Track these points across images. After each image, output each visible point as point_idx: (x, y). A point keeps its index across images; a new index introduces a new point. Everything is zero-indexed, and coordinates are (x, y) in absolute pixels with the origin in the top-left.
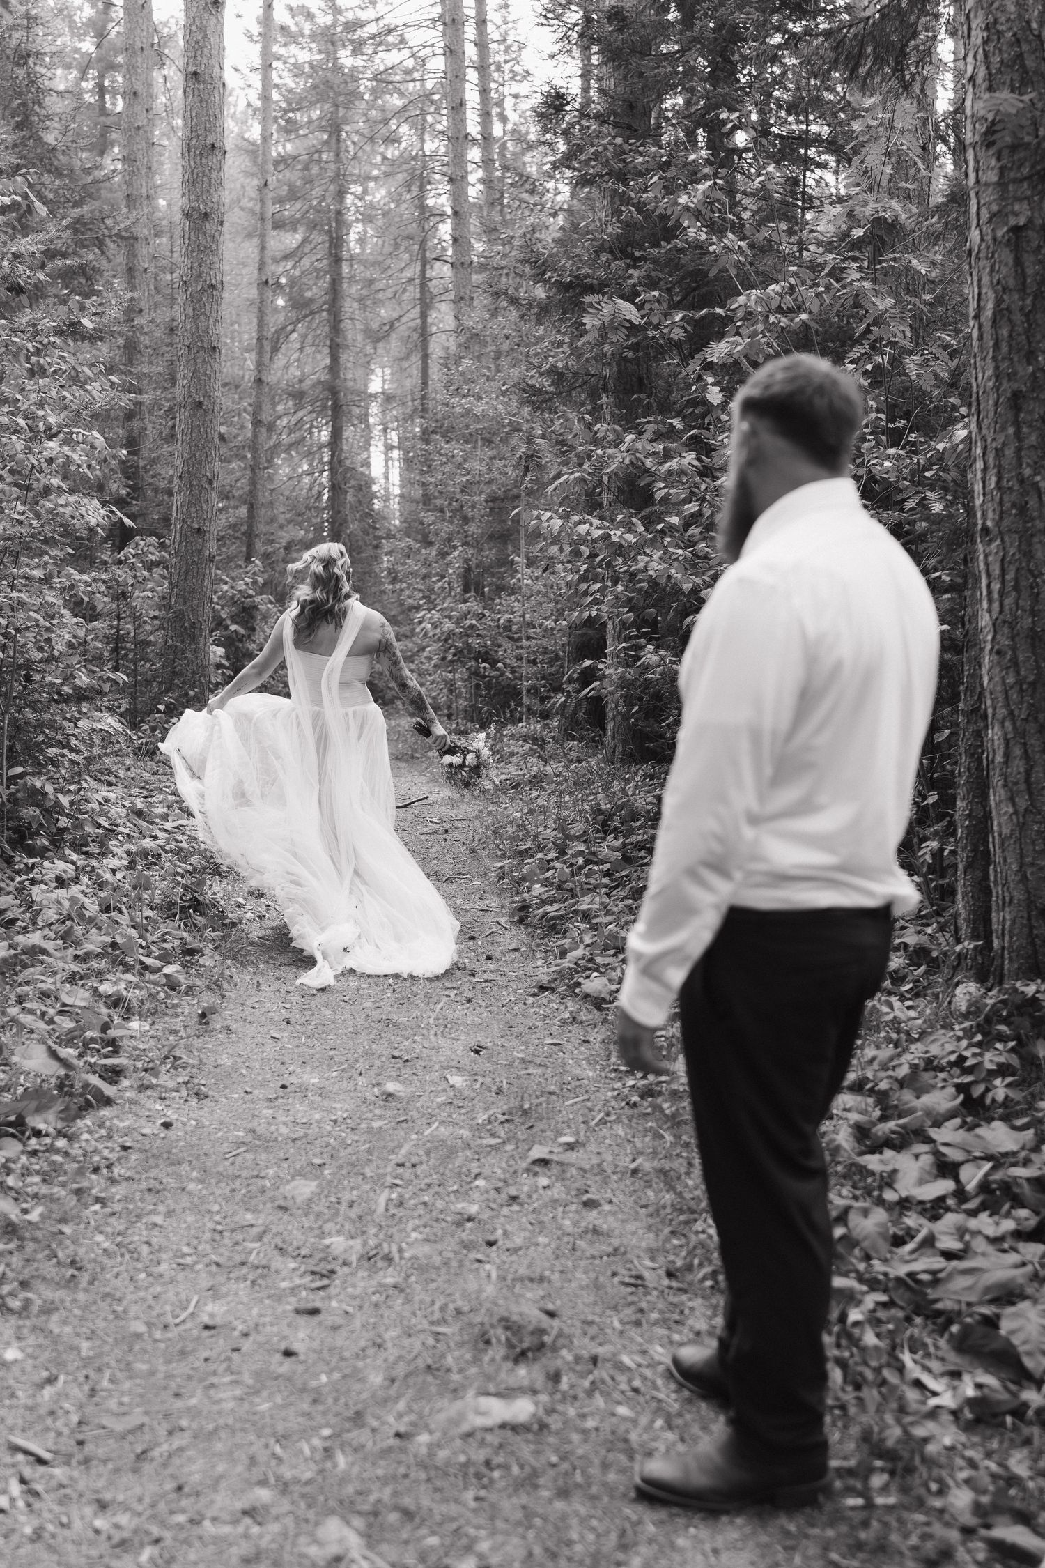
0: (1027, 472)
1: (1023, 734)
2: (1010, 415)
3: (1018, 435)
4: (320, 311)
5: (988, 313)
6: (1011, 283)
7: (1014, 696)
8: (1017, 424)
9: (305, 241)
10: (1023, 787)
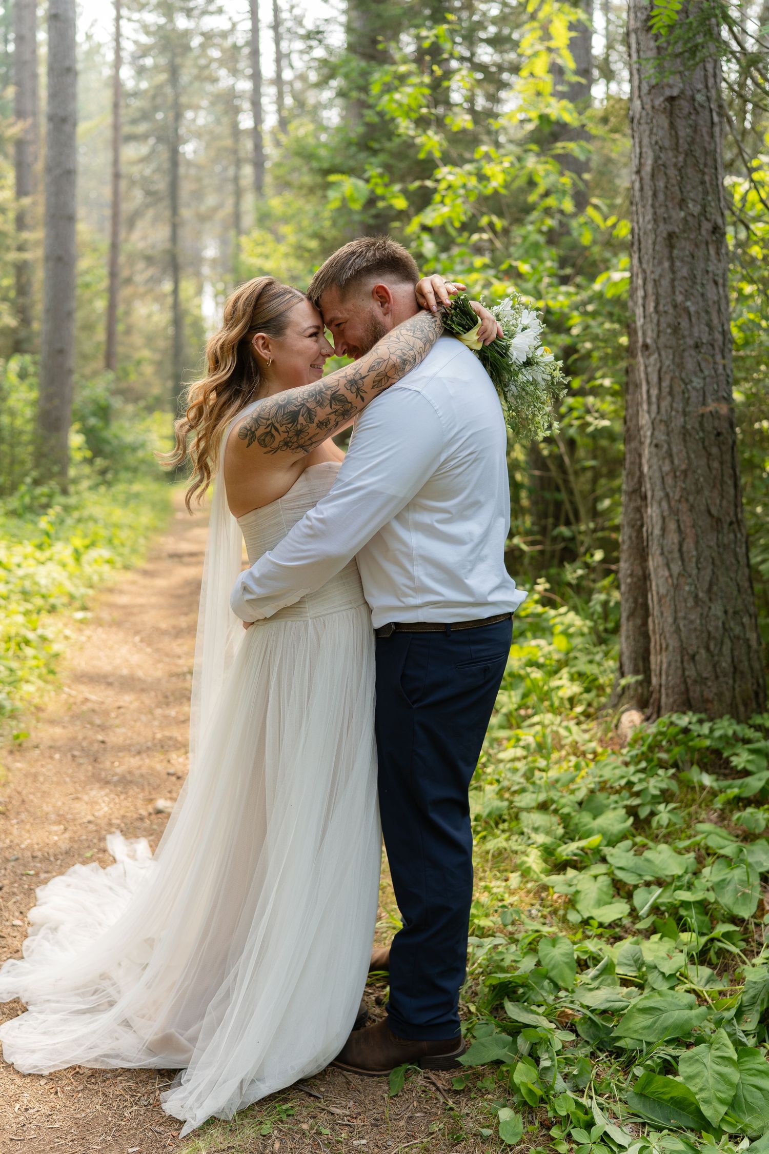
0: (680, 298)
1: (677, 512)
2: (666, 252)
3: (673, 270)
5: (648, 168)
6: (667, 144)
7: (669, 481)
8: (671, 259)
10: (676, 555)
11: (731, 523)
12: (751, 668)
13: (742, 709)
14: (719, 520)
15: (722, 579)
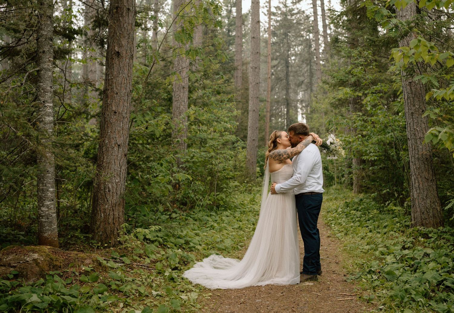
0: (415, 127)
1: (418, 178)
2: (411, 117)
3: (413, 120)
4: (283, 80)
5: (406, 98)
6: (410, 92)
7: (415, 171)
8: (413, 118)
9: (279, 62)
10: (418, 188)
11: (431, 180)
12: (438, 216)
13: (436, 226)
14: (428, 179)
15: (429, 194)
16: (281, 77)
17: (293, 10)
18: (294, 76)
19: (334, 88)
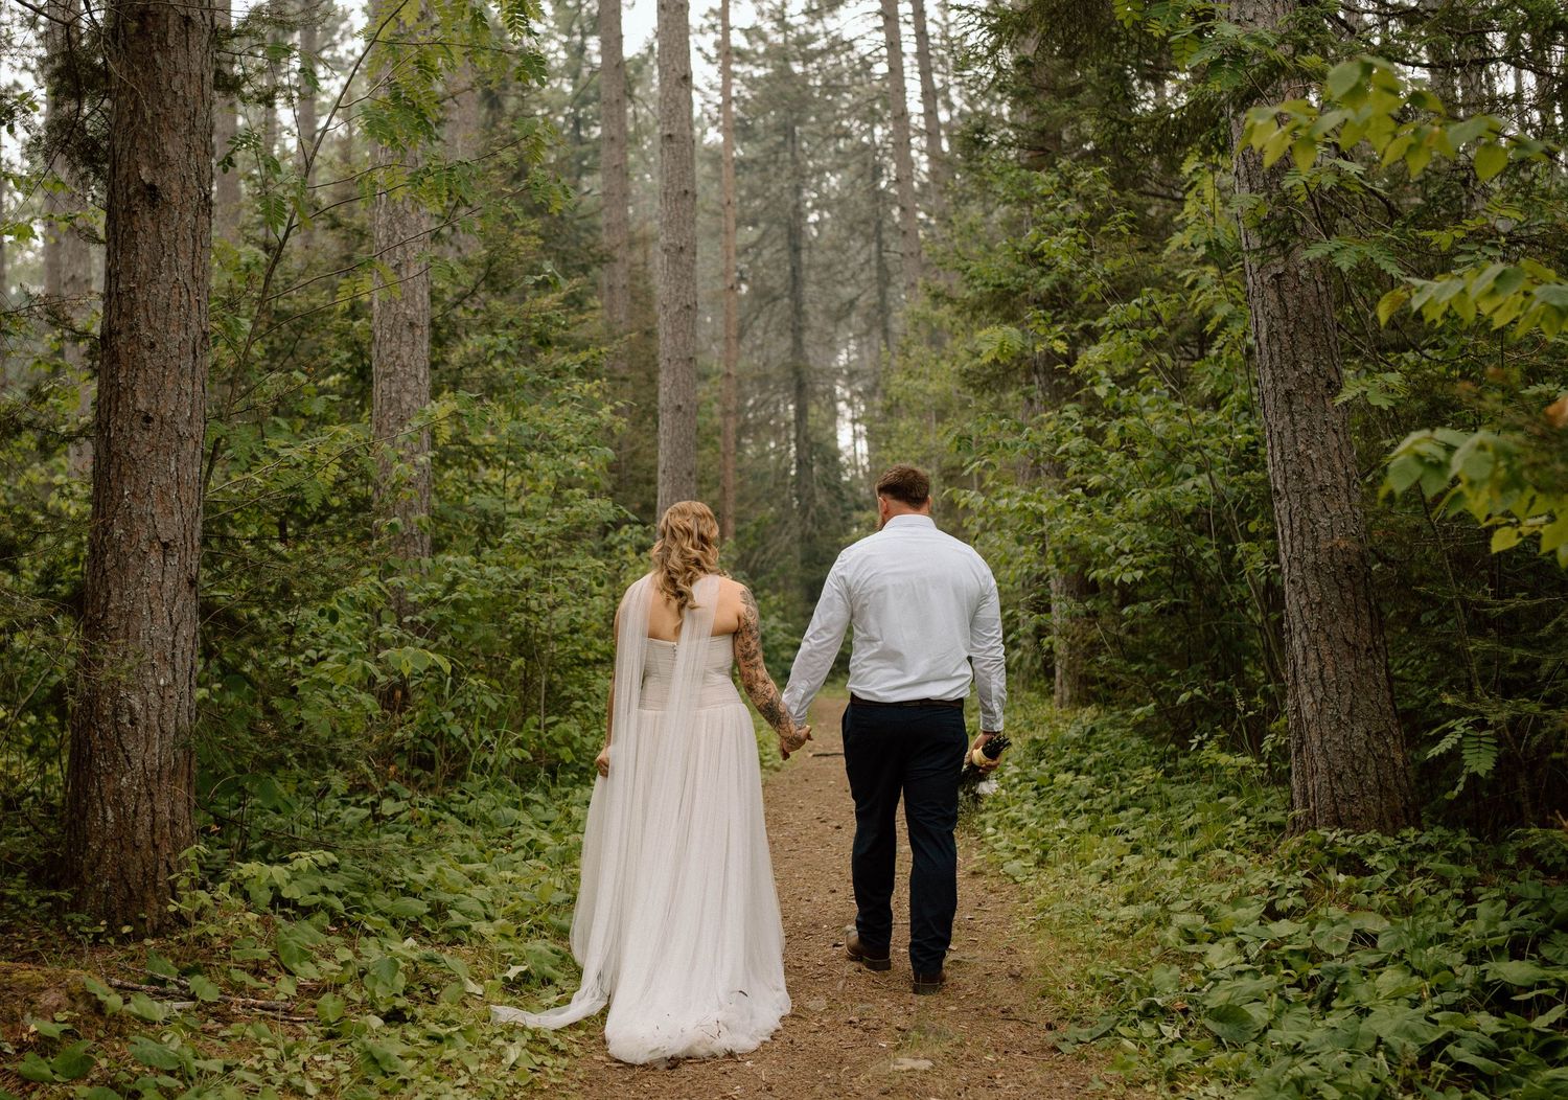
0: (1302, 447)
1: (1315, 642)
2: (1286, 407)
3: (1292, 421)
4: (781, 296)
6: (1277, 313)
7: (1306, 613)
8: (1291, 413)
9: (764, 234)
10: (1318, 682)
11: (1368, 650)
12: (1397, 785)
13: (1390, 824)
14: (1355, 647)
15: (1363, 703)
16: (773, 289)
17: (812, 38)
18: (819, 283)
19: (974, 317)
